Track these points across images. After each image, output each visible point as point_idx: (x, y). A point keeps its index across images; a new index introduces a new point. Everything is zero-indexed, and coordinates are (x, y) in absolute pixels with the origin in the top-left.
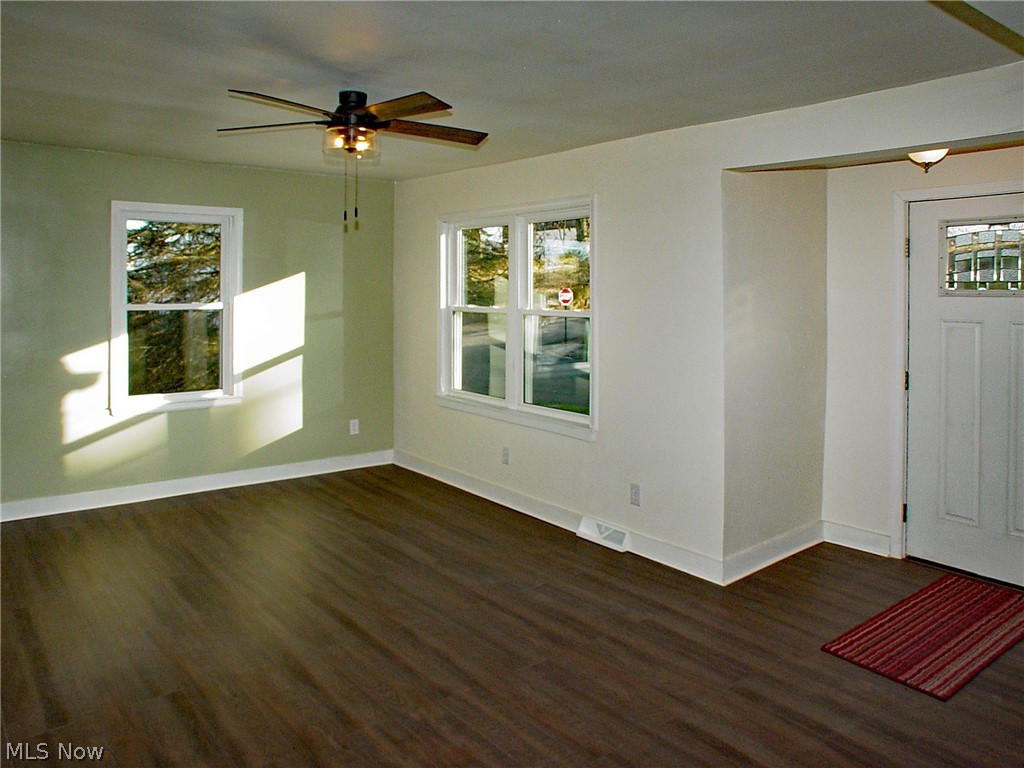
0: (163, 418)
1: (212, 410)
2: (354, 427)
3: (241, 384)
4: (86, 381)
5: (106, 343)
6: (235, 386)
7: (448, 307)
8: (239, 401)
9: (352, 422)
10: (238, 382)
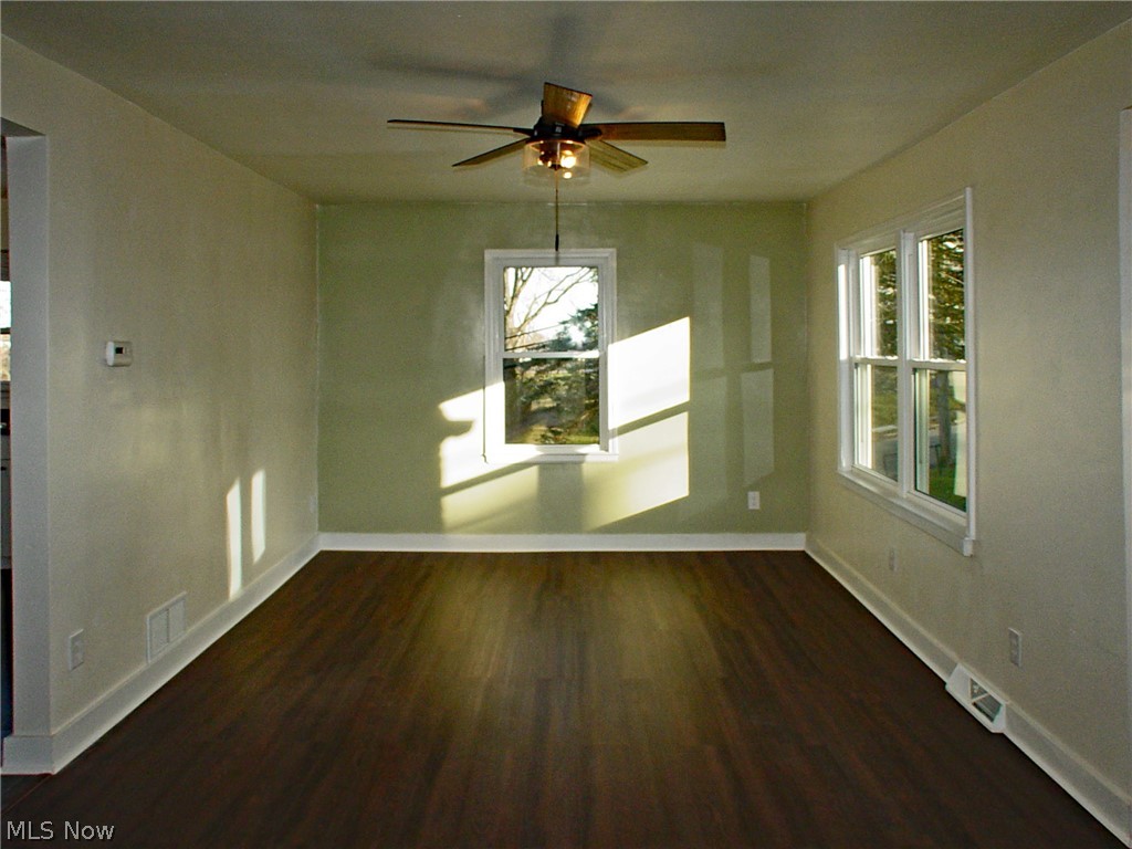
0: (534, 469)
1: (584, 465)
2: (754, 501)
3: (617, 439)
4: (461, 428)
5: (481, 391)
6: (610, 441)
7: (850, 359)
8: (616, 459)
9: (751, 494)
10: (613, 437)
